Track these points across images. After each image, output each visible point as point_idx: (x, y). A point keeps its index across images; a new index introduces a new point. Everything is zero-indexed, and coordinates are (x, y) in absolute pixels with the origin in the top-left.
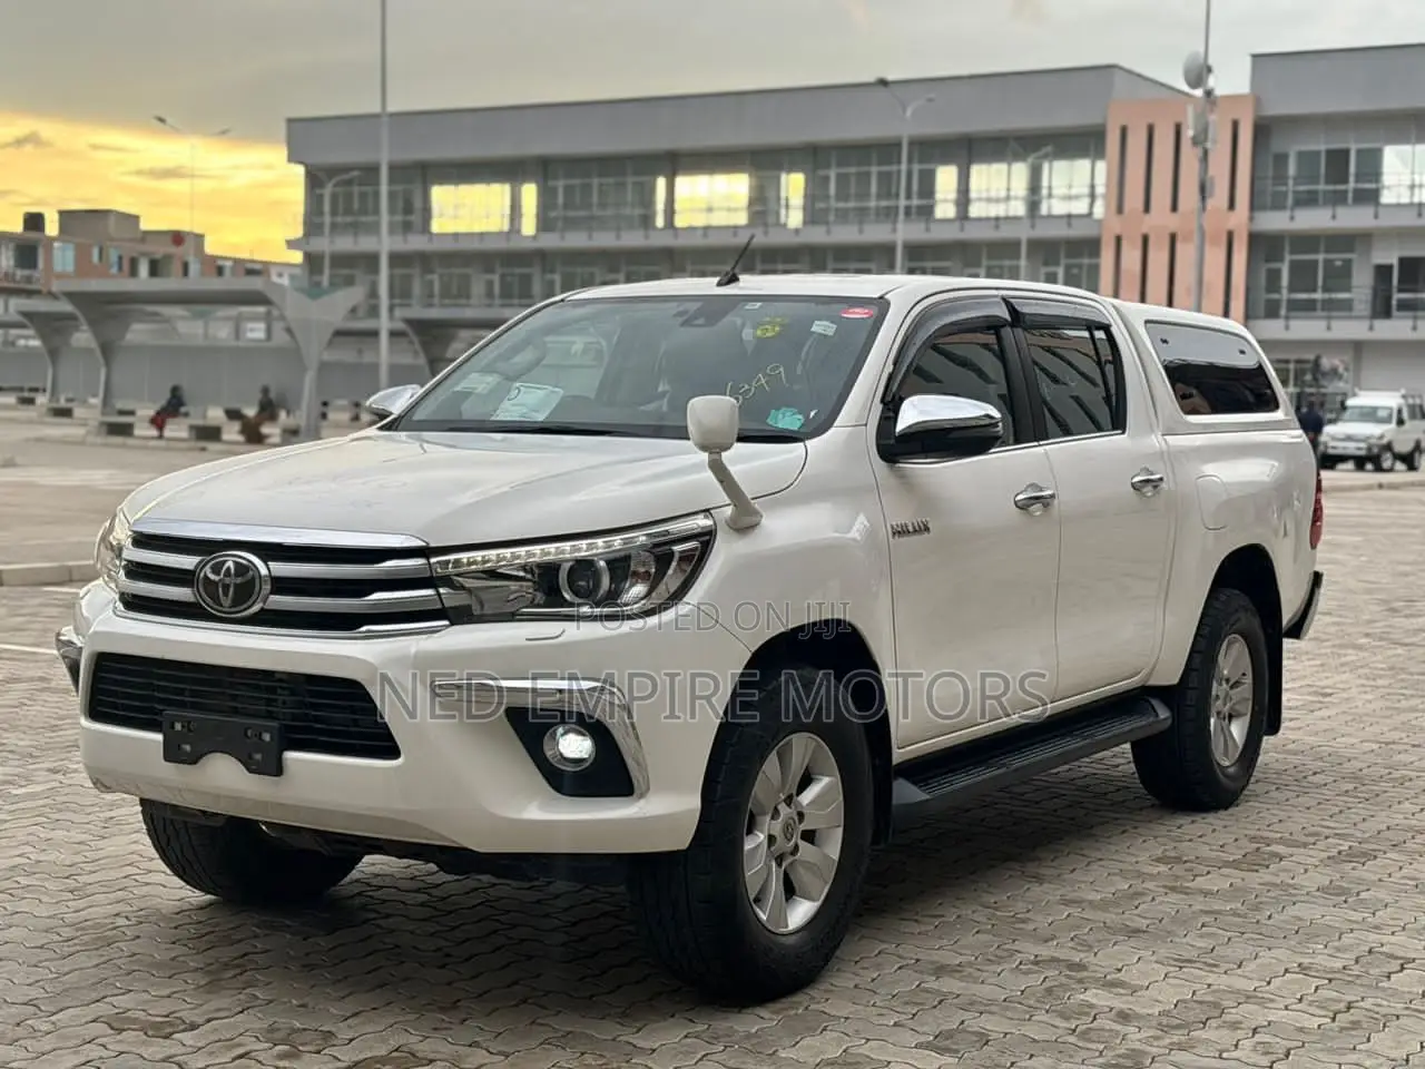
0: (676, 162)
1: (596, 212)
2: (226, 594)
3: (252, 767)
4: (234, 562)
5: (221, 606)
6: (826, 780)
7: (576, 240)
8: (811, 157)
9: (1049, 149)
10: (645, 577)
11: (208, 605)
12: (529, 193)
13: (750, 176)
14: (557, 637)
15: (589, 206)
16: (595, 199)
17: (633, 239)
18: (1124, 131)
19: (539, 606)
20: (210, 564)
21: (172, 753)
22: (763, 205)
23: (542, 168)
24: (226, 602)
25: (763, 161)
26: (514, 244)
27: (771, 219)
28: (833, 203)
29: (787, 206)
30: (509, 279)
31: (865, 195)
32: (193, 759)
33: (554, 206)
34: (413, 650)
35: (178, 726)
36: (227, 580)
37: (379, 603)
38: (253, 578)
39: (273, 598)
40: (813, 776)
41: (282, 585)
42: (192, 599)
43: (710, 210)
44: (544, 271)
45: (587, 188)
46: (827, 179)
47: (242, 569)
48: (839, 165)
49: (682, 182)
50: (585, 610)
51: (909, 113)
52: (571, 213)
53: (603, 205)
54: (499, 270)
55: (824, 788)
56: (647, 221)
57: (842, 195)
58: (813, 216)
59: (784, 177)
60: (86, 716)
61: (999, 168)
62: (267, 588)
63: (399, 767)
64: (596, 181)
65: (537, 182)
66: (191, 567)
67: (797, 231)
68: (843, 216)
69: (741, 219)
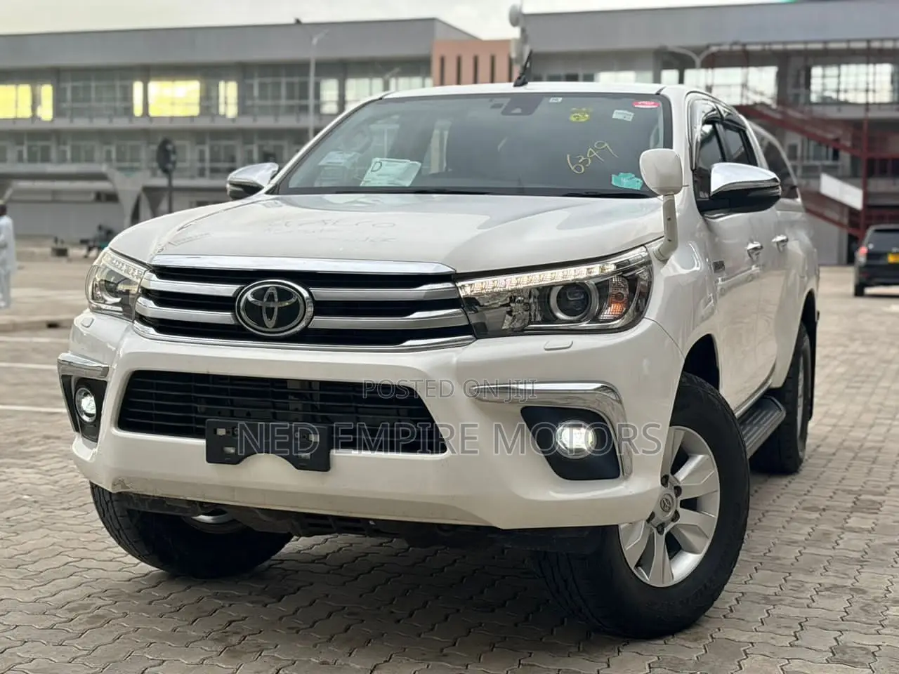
0: (148, 72)
1: (94, 104)
2: (270, 316)
3: (299, 464)
4: (277, 288)
5: (267, 327)
6: (700, 457)
7: (81, 123)
8: (242, 71)
9: (397, 70)
10: (618, 298)
11: (250, 325)
12: (47, 91)
13: (201, 83)
14: (568, 348)
15: (89, 100)
16: (93, 95)
17: (121, 123)
18: (442, 60)
19: (539, 323)
20: (252, 290)
21: (215, 455)
22: (208, 101)
23: (55, 75)
24: (270, 323)
25: (209, 73)
26: (36, 126)
27: (213, 111)
28: (258, 102)
29: (226, 103)
30: (34, 149)
31: (278, 97)
32: (236, 460)
33: (65, 101)
34: (455, 360)
35: (221, 432)
36: (272, 305)
37: (420, 320)
38: (297, 303)
39: (316, 319)
40: (689, 454)
41: (323, 308)
42: (232, 322)
43: (173, 104)
44: (59, 143)
45: (87, 88)
46: (251, 86)
47: (284, 294)
48: (261, 76)
49: (154, 86)
50: (584, 325)
51: (315, 41)
52: (76, 105)
53: (100, 100)
54: (26, 143)
55: (698, 464)
56: (128, 111)
57: (263, 96)
58: (243, 109)
59: (222, 85)
60: (115, 427)
61: (364, 82)
62: (310, 309)
63: (447, 460)
64: (93, 84)
65: (52, 84)
66: (231, 295)
67: (233, 120)
68: (264, 111)
69: (195, 111)
